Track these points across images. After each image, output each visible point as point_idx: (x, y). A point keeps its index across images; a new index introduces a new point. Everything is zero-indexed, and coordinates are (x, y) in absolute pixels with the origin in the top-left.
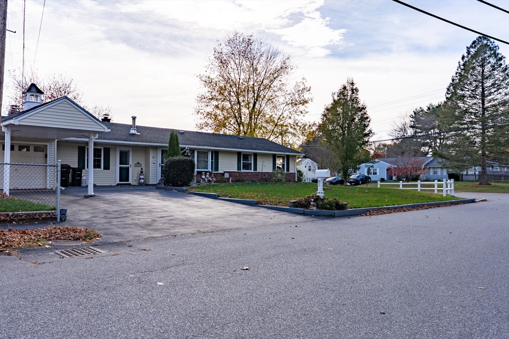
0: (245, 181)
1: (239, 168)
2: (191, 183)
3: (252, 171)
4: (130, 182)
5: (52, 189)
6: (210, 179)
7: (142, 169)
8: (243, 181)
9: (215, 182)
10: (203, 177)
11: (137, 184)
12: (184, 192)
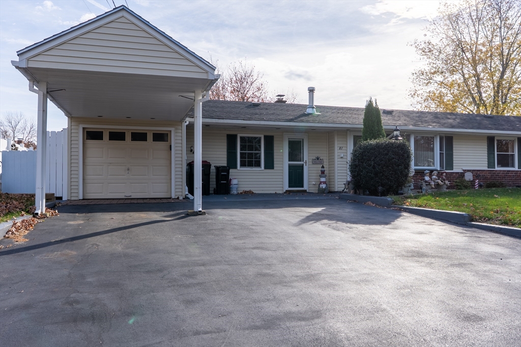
0: (505, 187)
1: (491, 164)
2: (405, 189)
3: (516, 168)
4: (306, 187)
5: (178, 198)
6: (440, 182)
7: (323, 167)
8: (501, 185)
9: (447, 188)
10: (427, 178)
11: (317, 192)
12: (389, 206)
